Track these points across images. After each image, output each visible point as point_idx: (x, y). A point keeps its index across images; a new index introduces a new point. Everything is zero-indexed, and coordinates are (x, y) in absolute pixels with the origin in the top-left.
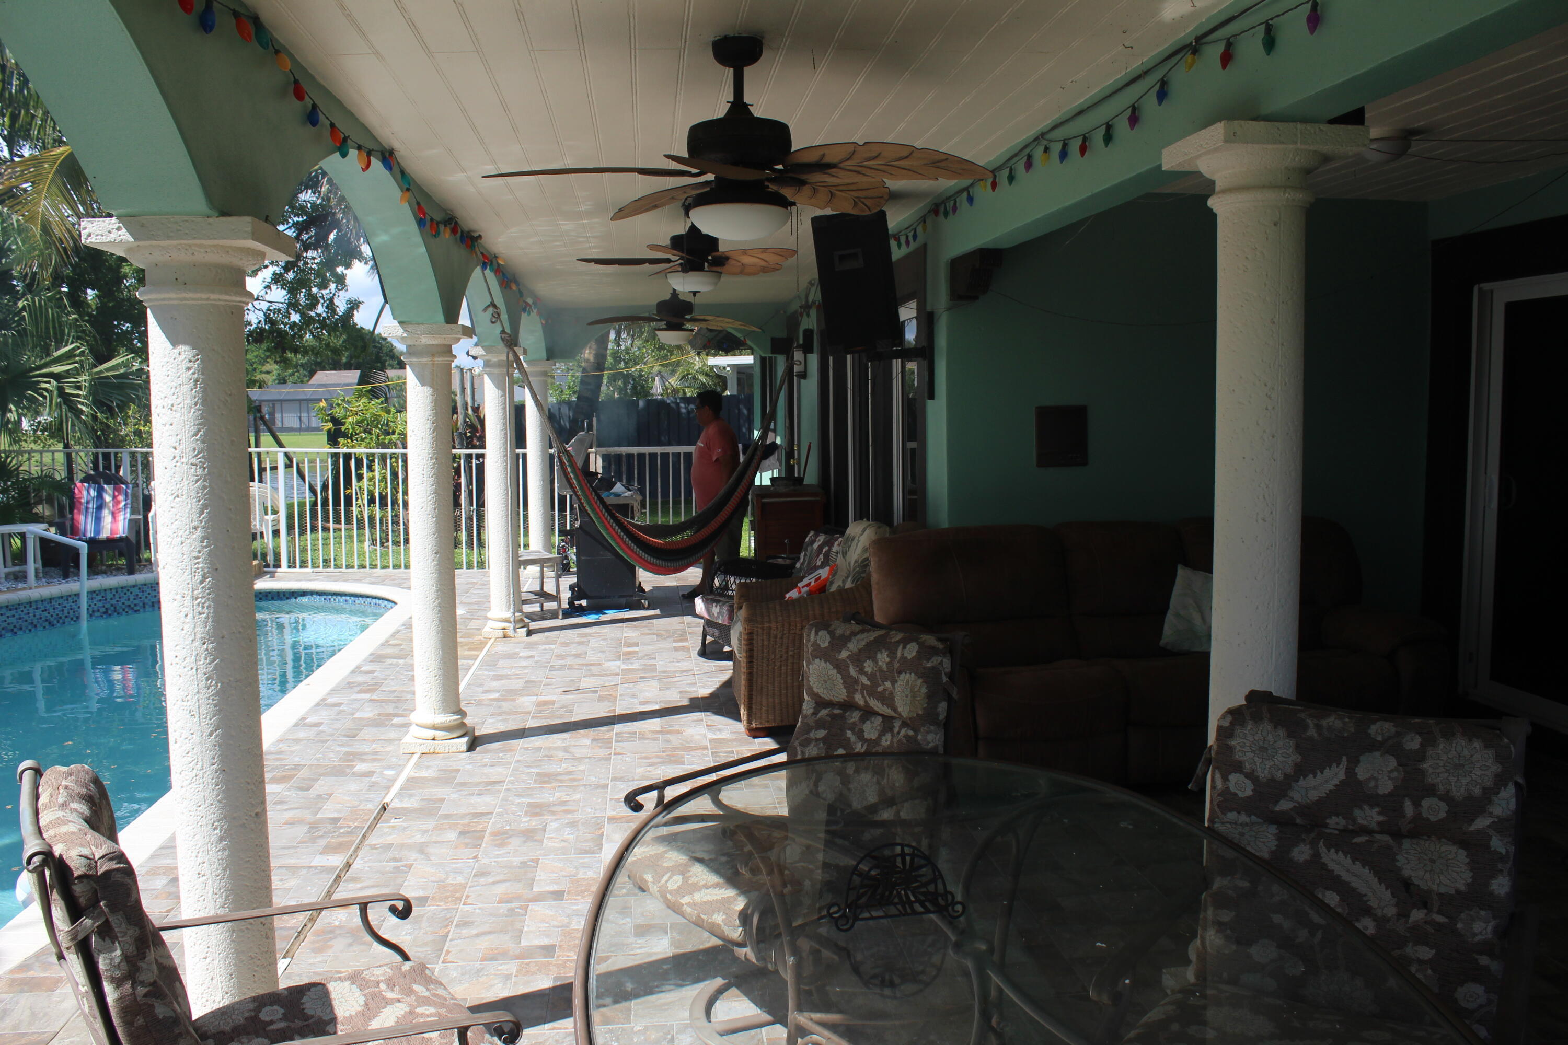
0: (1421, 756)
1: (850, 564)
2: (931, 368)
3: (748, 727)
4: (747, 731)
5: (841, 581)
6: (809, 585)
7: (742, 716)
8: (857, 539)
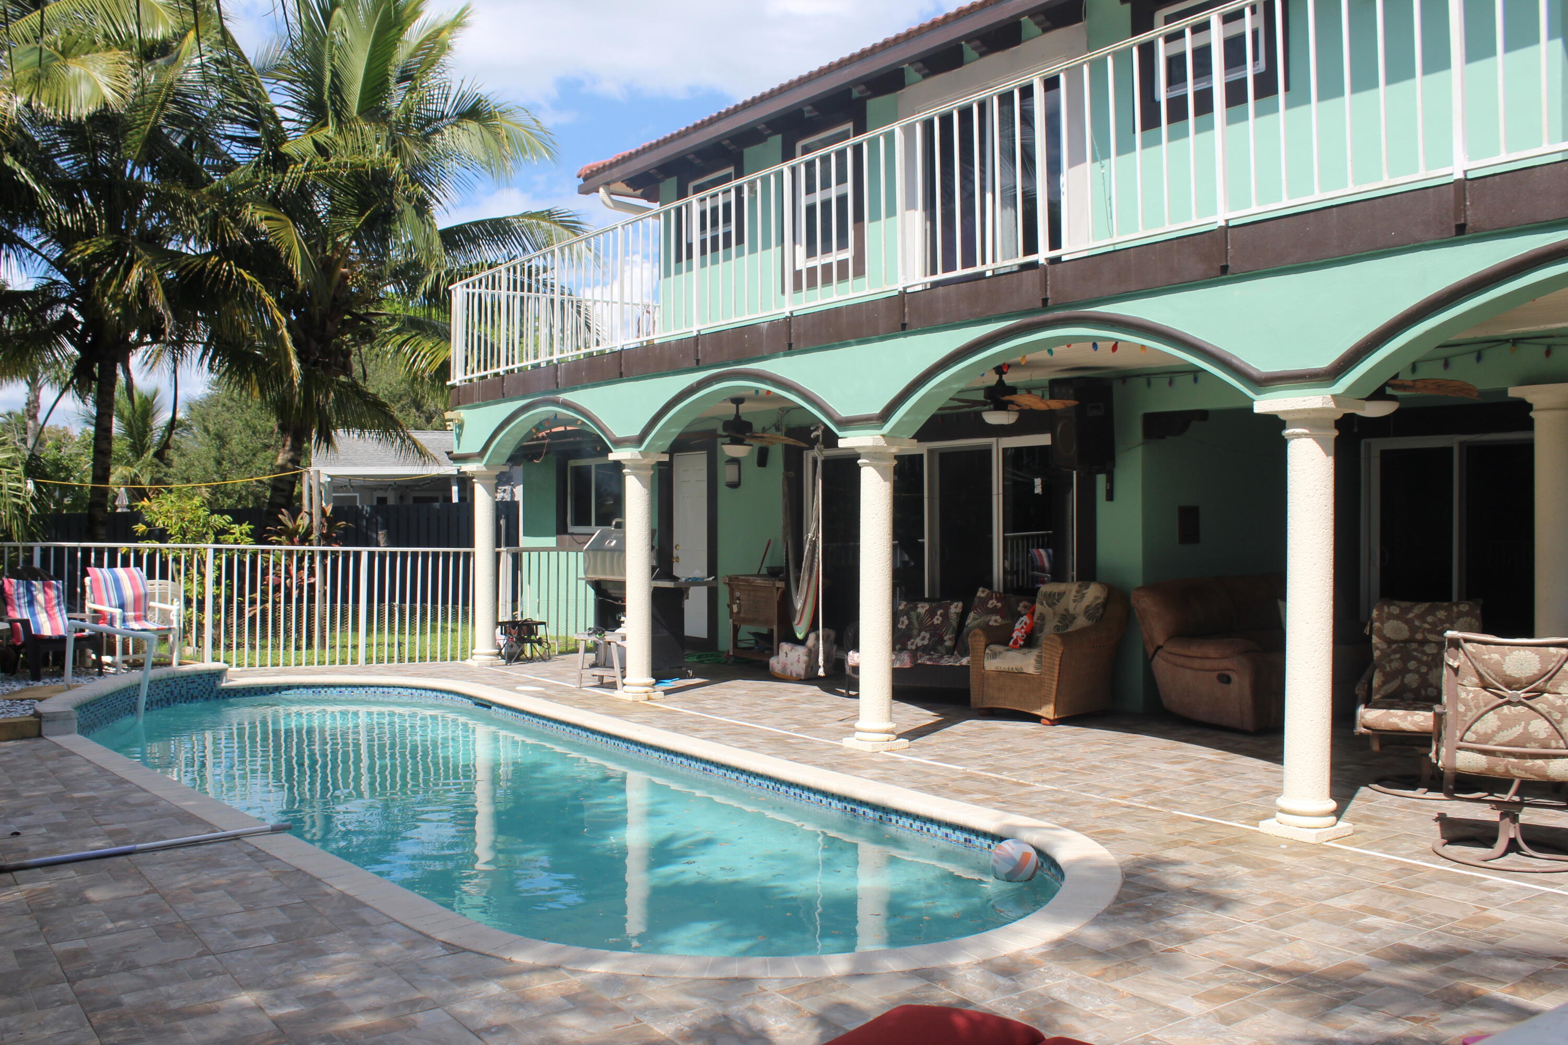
1: (1067, 610)
2: (1110, 481)
3: (1052, 718)
4: (1048, 722)
5: (1055, 622)
6: (1022, 628)
7: (1048, 711)
8: (1073, 593)
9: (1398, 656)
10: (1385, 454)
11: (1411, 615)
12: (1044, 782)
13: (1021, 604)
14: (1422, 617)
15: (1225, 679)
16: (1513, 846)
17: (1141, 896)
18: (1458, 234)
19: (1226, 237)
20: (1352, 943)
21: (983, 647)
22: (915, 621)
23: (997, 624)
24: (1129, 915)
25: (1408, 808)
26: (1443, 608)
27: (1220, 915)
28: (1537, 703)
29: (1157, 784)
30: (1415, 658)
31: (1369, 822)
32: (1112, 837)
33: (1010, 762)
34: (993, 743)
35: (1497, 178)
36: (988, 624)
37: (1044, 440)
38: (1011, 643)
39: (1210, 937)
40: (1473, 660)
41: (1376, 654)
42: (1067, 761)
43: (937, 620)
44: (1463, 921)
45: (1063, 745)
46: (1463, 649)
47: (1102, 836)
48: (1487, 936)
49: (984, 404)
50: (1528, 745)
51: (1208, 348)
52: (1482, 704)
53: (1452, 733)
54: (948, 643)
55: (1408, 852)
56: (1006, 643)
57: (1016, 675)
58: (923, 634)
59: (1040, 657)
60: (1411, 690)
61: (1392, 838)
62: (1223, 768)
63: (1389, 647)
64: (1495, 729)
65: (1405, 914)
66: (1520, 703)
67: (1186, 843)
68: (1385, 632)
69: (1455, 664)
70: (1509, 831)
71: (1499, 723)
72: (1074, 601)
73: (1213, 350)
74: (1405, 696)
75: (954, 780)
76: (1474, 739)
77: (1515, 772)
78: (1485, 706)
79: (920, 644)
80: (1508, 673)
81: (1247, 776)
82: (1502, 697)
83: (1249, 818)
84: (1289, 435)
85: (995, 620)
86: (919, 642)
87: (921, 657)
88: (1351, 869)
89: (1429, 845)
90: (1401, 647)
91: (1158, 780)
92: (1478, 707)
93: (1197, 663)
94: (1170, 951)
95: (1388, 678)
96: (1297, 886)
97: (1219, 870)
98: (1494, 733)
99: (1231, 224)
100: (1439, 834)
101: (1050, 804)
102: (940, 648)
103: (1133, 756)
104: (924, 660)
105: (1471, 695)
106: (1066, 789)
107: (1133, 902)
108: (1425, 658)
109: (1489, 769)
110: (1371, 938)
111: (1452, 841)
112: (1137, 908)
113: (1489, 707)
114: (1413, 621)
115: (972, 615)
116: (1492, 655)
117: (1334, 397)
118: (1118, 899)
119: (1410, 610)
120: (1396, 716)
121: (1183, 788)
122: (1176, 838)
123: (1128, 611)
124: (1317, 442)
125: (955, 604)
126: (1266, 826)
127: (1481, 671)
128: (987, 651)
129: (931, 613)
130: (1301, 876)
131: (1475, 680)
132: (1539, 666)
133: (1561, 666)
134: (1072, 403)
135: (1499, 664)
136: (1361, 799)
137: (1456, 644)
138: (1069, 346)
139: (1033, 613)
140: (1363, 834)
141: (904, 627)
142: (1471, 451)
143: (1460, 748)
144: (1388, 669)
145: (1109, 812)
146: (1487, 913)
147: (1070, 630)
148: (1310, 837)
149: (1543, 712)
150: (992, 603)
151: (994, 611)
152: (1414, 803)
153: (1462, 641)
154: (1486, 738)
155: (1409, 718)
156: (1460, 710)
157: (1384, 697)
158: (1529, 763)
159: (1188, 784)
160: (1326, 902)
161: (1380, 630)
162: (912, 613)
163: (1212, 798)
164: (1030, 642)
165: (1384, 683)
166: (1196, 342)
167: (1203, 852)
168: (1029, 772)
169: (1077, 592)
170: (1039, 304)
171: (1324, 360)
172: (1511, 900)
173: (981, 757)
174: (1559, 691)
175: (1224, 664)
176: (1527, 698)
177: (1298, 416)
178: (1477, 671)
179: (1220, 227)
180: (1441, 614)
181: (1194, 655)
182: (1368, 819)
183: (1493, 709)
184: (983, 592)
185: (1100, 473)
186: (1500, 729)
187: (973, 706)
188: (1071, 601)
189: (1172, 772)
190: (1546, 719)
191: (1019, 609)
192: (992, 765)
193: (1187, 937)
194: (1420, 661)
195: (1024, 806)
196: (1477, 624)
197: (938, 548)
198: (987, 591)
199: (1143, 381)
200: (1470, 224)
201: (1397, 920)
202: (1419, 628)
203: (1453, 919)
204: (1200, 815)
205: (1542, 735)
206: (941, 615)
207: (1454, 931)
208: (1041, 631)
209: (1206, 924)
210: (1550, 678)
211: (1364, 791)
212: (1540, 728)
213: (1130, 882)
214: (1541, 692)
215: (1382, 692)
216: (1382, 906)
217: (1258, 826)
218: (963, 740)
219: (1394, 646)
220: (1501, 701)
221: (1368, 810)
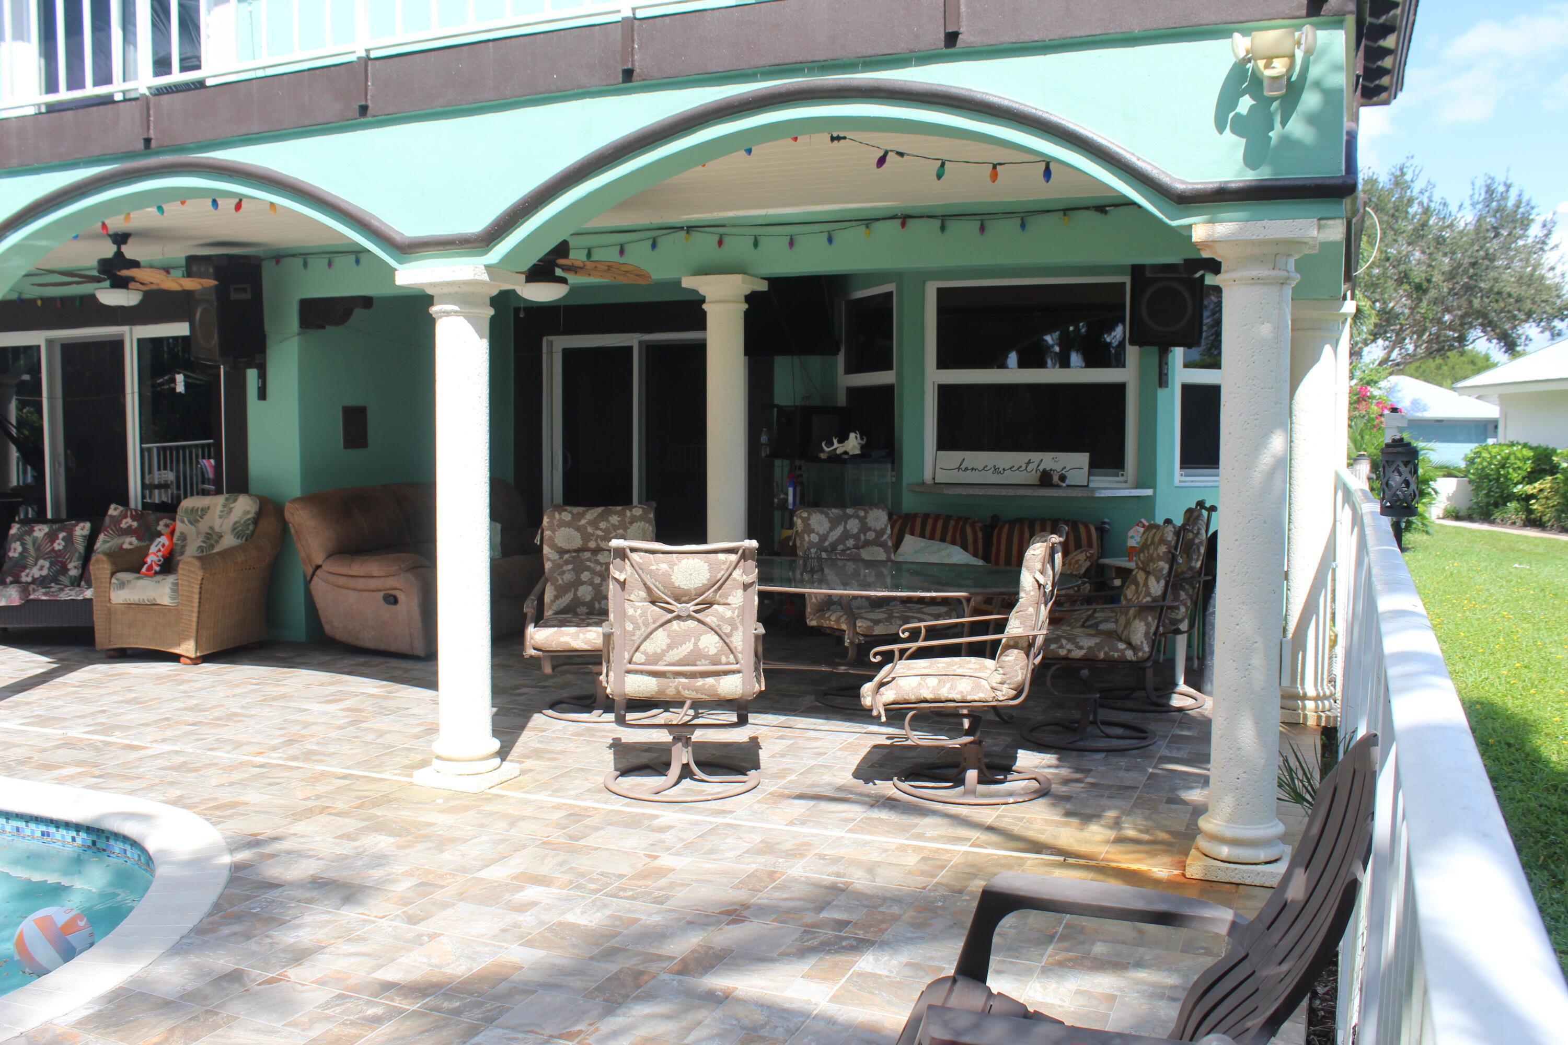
0: (865, 517)
1: (211, 528)
2: (263, 376)
3: (193, 656)
4: (188, 661)
5: (199, 543)
6: (159, 550)
7: (188, 648)
8: (220, 508)
9: (570, 567)
10: (568, 354)
11: (583, 522)
12: (164, 740)
13: (162, 523)
14: (594, 523)
15: (392, 600)
16: (686, 773)
17: (248, 898)
18: (624, 81)
19: (366, 70)
20: (504, 931)
21: (108, 576)
22: (30, 547)
23: (131, 547)
24: (226, 931)
25: (582, 735)
26: (616, 513)
27: (350, 914)
28: (707, 616)
29: (303, 732)
30: (588, 569)
31: (539, 758)
32: (229, 812)
33: (128, 717)
34: (114, 693)
35: (667, 19)
36: (121, 548)
37: (181, 329)
38: (144, 570)
39: (327, 950)
40: (640, 572)
41: (548, 565)
42: (201, 711)
43: (59, 545)
44: (633, 878)
45: (201, 689)
46: (629, 560)
47: (218, 813)
48: (656, 894)
49: (97, 280)
50: (698, 663)
51: (344, 206)
52: (651, 621)
53: (620, 656)
54: (74, 572)
55: (578, 791)
56: (138, 570)
57: (151, 606)
58: (41, 562)
59: (176, 584)
60: (584, 604)
61: (562, 776)
62: (385, 703)
63: (561, 558)
64: (664, 648)
65: (569, 877)
66: (689, 617)
67: (323, 810)
68: (557, 541)
69: (622, 578)
70: (682, 756)
71: (669, 641)
72: (221, 517)
73: (350, 208)
74: (578, 610)
75: (44, 750)
76: (643, 661)
77: (686, 693)
78: (654, 623)
79: (37, 576)
80: (677, 584)
81: (411, 712)
82: (671, 611)
83: (405, 767)
84: (437, 313)
85: (129, 542)
86: (36, 572)
87: (34, 590)
88: (513, 822)
89: (600, 779)
90: (573, 557)
91: (306, 725)
92: (646, 625)
93: (360, 583)
94: (270, 981)
95: (561, 591)
96: (447, 855)
97: (357, 844)
98: (664, 652)
99: (373, 55)
100: (612, 764)
101: (162, 773)
102: (62, 578)
103: (283, 697)
104: (39, 594)
105: (639, 611)
106: (189, 748)
107: (235, 909)
108: (598, 568)
109: (660, 692)
110: (527, 919)
111: (625, 772)
112: (238, 918)
113: (658, 624)
114: (586, 528)
115: (102, 537)
116: (660, 564)
117: (488, 268)
118: (217, 907)
119: (582, 515)
120: (568, 634)
121: (334, 734)
122: (310, 804)
123: (284, 527)
124: (469, 321)
125: (82, 524)
126: (421, 777)
127: (649, 583)
128: (114, 581)
129: (52, 537)
130: (453, 840)
131: (643, 594)
132: (708, 576)
133: (730, 575)
134: (211, 283)
135: (668, 575)
136: (534, 729)
137: (621, 554)
138: (183, 203)
139: (172, 532)
140: (531, 774)
141: (16, 555)
142: (651, 350)
143: (629, 672)
144: (560, 582)
145: (236, 776)
146: (658, 863)
147: (216, 550)
148: (472, 785)
149: (713, 625)
150: (127, 522)
151: (129, 531)
152: (589, 729)
153: (628, 551)
154: (655, 658)
155: (581, 636)
156: (627, 628)
157: (557, 613)
158: (700, 682)
159: (341, 728)
160: (479, 875)
161: (551, 539)
162: (27, 538)
163: (367, 743)
164: (168, 566)
165: (557, 597)
166: (329, 198)
167: (341, 821)
168: (149, 729)
169: (224, 506)
170: (140, 145)
171: (477, 224)
172: (683, 840)
173: (92, 714)
174: (729, 601)
175: (390, 582)
176: (696, 612)
177: (446, 290)
178: (645, 584)
179: (359, 58)
180: (614, 519)
181: (356, 574)
182: (538, 754)
183: (662, 625)
184: (115, 509)
185: (250, 367)
186: (670, 647)
187: (98, 647)
188: (217, 517)
189: (325, 713)
190: (716, 632)
191: (159, 528)
192: (102, 724)
193: (299, 956)
194: (593, 572)
195: (127, 778)
196: (651, 528)
197: (62, 459)
198: (121, 508)
199: (299, 261)
200: (637, 71)
201: (559, 888)
202: (592, 535)
203: (621, 876)
204: (348, 768)
205: (713, 651)
206: (64, 539)
207: (621, 894)
208: (182, 553)
209: (325, 930)
210: (719, 588)
211: (538, 719)
212: (710, 643)
213: (239, 878)
214: (711, 604)
215: (555, 607)
216: (544, 870)
217: (411, 776)
218: (75, 693)
219: (566, 556)
220: (670, 616)
221: (540, 742)
